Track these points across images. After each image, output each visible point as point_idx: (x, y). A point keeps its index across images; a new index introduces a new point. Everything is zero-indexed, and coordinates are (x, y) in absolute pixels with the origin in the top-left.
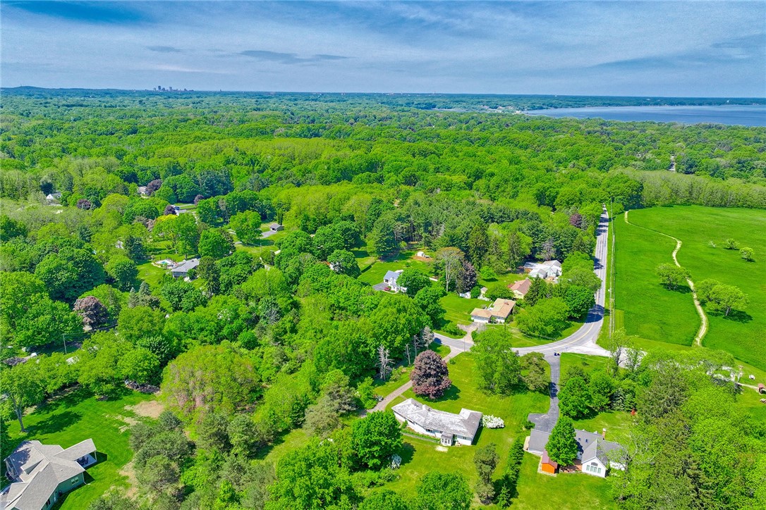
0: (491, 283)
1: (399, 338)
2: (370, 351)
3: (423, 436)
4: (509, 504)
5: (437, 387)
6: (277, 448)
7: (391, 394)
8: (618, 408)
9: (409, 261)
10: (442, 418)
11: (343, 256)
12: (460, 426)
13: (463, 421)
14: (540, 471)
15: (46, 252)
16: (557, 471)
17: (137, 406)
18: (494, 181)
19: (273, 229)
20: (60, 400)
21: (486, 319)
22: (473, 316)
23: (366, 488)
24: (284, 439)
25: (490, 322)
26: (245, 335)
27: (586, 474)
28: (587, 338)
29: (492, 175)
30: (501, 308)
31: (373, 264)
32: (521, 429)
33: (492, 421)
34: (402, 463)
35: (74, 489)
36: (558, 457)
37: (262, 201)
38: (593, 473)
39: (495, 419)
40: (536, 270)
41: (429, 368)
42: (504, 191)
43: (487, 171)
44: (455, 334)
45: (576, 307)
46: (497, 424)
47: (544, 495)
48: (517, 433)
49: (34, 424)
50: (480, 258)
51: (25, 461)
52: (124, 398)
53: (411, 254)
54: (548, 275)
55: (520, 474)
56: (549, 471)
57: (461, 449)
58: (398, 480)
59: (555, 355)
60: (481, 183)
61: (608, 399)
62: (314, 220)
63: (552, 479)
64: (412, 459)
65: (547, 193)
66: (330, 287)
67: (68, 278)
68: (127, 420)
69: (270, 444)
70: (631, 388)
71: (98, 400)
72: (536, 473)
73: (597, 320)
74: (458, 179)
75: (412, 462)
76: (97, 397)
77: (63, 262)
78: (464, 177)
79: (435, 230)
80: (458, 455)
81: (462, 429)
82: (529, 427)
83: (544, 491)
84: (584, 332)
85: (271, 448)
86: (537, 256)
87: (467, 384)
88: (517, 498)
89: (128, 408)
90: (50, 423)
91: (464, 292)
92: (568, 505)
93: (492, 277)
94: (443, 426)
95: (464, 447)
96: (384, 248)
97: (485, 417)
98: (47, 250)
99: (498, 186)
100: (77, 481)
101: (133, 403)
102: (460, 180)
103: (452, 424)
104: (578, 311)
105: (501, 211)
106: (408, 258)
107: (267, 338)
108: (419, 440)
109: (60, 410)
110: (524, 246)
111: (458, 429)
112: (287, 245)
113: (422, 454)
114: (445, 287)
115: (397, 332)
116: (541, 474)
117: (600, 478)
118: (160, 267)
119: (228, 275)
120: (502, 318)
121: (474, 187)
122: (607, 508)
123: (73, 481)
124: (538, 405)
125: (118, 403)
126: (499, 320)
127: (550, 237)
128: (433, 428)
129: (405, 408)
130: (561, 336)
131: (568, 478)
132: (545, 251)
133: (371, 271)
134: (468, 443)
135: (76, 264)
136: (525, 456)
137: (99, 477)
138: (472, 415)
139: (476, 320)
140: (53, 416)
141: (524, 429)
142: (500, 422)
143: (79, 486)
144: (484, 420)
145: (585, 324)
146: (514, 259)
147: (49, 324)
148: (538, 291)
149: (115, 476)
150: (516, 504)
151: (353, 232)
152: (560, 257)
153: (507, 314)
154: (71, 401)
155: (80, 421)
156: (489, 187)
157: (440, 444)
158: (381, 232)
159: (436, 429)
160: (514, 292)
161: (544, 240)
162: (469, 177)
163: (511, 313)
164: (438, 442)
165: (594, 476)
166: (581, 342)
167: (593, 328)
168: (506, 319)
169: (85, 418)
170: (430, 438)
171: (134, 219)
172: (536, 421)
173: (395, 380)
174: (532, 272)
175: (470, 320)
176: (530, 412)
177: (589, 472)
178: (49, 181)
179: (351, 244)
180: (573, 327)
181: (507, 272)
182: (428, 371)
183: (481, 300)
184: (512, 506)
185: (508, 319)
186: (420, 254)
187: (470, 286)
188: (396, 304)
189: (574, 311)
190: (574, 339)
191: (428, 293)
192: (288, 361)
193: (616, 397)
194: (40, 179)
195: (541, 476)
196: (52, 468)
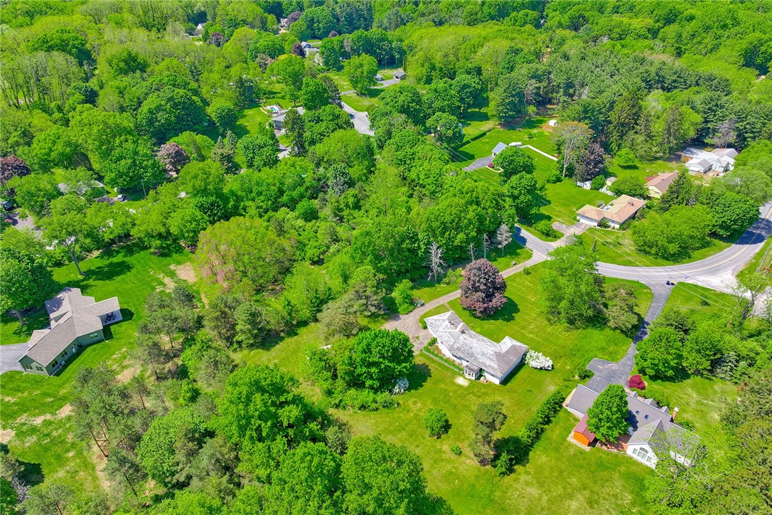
0: (628, 171)
1: (461, 236)
2: (419, 247)
3: (447, 360)
4: (510, 470)
5: (486, 305)
6: (288, 340)
7: (436, 301)
8: (723, 376)
9: (535, 131)
10: (474, 345)
11: (443, 120)
12: (491, 359)
13: (498, 355)
14: (571, 439)
15: (153, 90)
16: (593, 443)
17: (181, 267)
18: (689, 28)
19: (397, 77)
20: (123, 248)
21: (595, 221)
22: (579, 215)
23: (356, 410)
24: (298, 332)
25: (599, 225)
26: (303, 205)
27: (631, 458)
28: (725, 267)
29: (691, 18)
30: (621, 207)
31: (489, 131)
32: (573, 376)
33: (538, 360)
34: (409, 389)
35: (94, 343)
36: (597, 428)
37: (390, 43)
38: (639, 459)
39: (542, 358)
40: (696, 161)
41: (479, 281)
42: (700, 43)
43: (685, 13)
44: (547, 235)
45: (725, 222)
46: (542, 365)
47: (561, 472)
48: (565, 380)
49: (93, 268)
50: (621, 137)
51: (58, 308)
52: (174, 255)
53: (541, 122)
54: (713, 168)
55: (543, 436)
56: (583, 442)
57: (484, 386)
58: (395, 409)
59: (668, 283)
60: (671, 30)
61: (708, 363)
62: (441, 70)
63: (582, 452)
64: (422, 386)
65: (763, 49)
66: (414, 159)
67: (166, 119)
68: (167, 280)
69: (282, 334)
70: (753, 355)
71: (151, 253)
72: (564, 440)
73: (755, 242)
74: (639, 23)
75: (421, 390)
76: (152, 250)
77: (163, 103)
78: (650, 22)
79: (577, 94)
80: (478, 394)
81: (492, 364)
82: (585, 376)
83: (563, 467)
84: (726, 258)
85: (282, 339)
86: (707, 141)
87: (533, 303)
88: (524, 466)
89: (172, 267)
90: (106, 269)
91: (584, 180)
92: (587, 493)
93: (630, 163)
94: (472, 355)
95: (490, 384)
96: (505, 113)
97: (532, 353)
98: (153, 88)
99: (693, 35)
100: (96, 336)
101: (179, 263)
102: (642, 24)
103: (483, 354)
104: (727, 228)
105: (675, 73)
106: (535, 127)
107: (326, 212)
108: (440, 364)
109: (117, 259)
110: (686, 125)
111: (488, 363)
112: (389, 100)
113: (437, 382)
114: (562, 172)
115: (458, 229)
116: (570, 442)
117: (647, 467)
118: (266, 113)
119: (312, 132)
120: (617, 223)
121: (660, 36)
122: (639, 512)
123: (92, 336)
124: (611, 349)
125: (166, 260)
126: (612, 225)
127: (733, 116)
128: (460, 354)
129: (438, 323)
130: (690, 257)
131: (604, 456)
132: (720, 135)
133: (484, 139)
134: (497, 382)
135: (175, 106)
136: (561, 414)
137: (118, 336)
138: (513, 347)
139: (582, 220)
140: (111, 264)
141: (577, 377)
142: (547, 363)
143: (99, 342)
144: (528, 356)
145: (734, 245)
146: (669, 142)
147: (129, 168)
148: (679, 193)
149: (131, 338)
150: (519, 474)
151: (471, 89)
152: (739, 144)
153: (626, 218)
154: (130, 251)
155: (128, 273)
156: (680, 36)
157: (462, 375)
158: (505, 91)
159: (462, 356)
160: (650, 188)
161: (722, 119)
162: (658, 21)
163: (633, 217)
164: (461, 371)
165: (641, 464)
166: (714, 271)
167: (743, 253)
168: (621, 225)
169: (134, 271)
170: (454, 365)
171: (257, 57)
172: (597, 369)
173: (448, 284)
174: (691, 162)
175: (575, 219)
176: (596, 356)
177: (635, 456)
178: (202, 9)
179: (468, 104)
180: (713, 247)
181: (657, 159)
182: (477, 284)
183: (603, 193)
184: (513, 475)
185: (624, 225)
186: (552, 122)
187: (593, 173)
188: (467, 193)
189: (721, 227)
190: (707, 265)
191: (523, 180)
192: (338, 241)
193: (723, 362)
194: (195, 6)
195: (570, 445)
196: (73, 321)
